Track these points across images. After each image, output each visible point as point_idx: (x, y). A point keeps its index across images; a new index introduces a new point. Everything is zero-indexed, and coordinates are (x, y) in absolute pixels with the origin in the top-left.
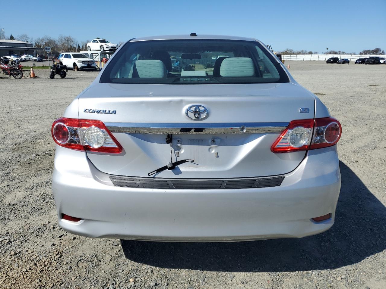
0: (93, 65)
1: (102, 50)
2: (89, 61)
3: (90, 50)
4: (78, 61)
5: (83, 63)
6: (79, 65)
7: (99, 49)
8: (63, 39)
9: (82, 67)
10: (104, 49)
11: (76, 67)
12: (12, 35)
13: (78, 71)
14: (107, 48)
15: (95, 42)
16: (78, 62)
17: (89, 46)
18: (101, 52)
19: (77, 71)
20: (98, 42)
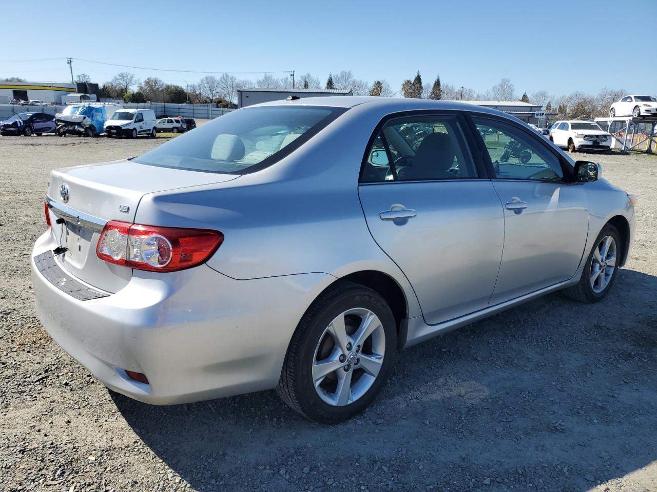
0: (604, 144)
1: (636, 115)
2: (597, 136)
3: (614, 116)
4: (576, 135)
5: (585, 140)
6: (578, 142)
7: (631, 114)
8: (607, 96)
9: (582, 146)
10: (640, 113)
11: (572, 145)
12: (525, 94)
13: (574, 153)
14: (646, 110)
15: (626, 101)
16: (577, 137)
17: (613, 108)
18: (631, 119)
19: (572, 152)
20: (632, 101)
